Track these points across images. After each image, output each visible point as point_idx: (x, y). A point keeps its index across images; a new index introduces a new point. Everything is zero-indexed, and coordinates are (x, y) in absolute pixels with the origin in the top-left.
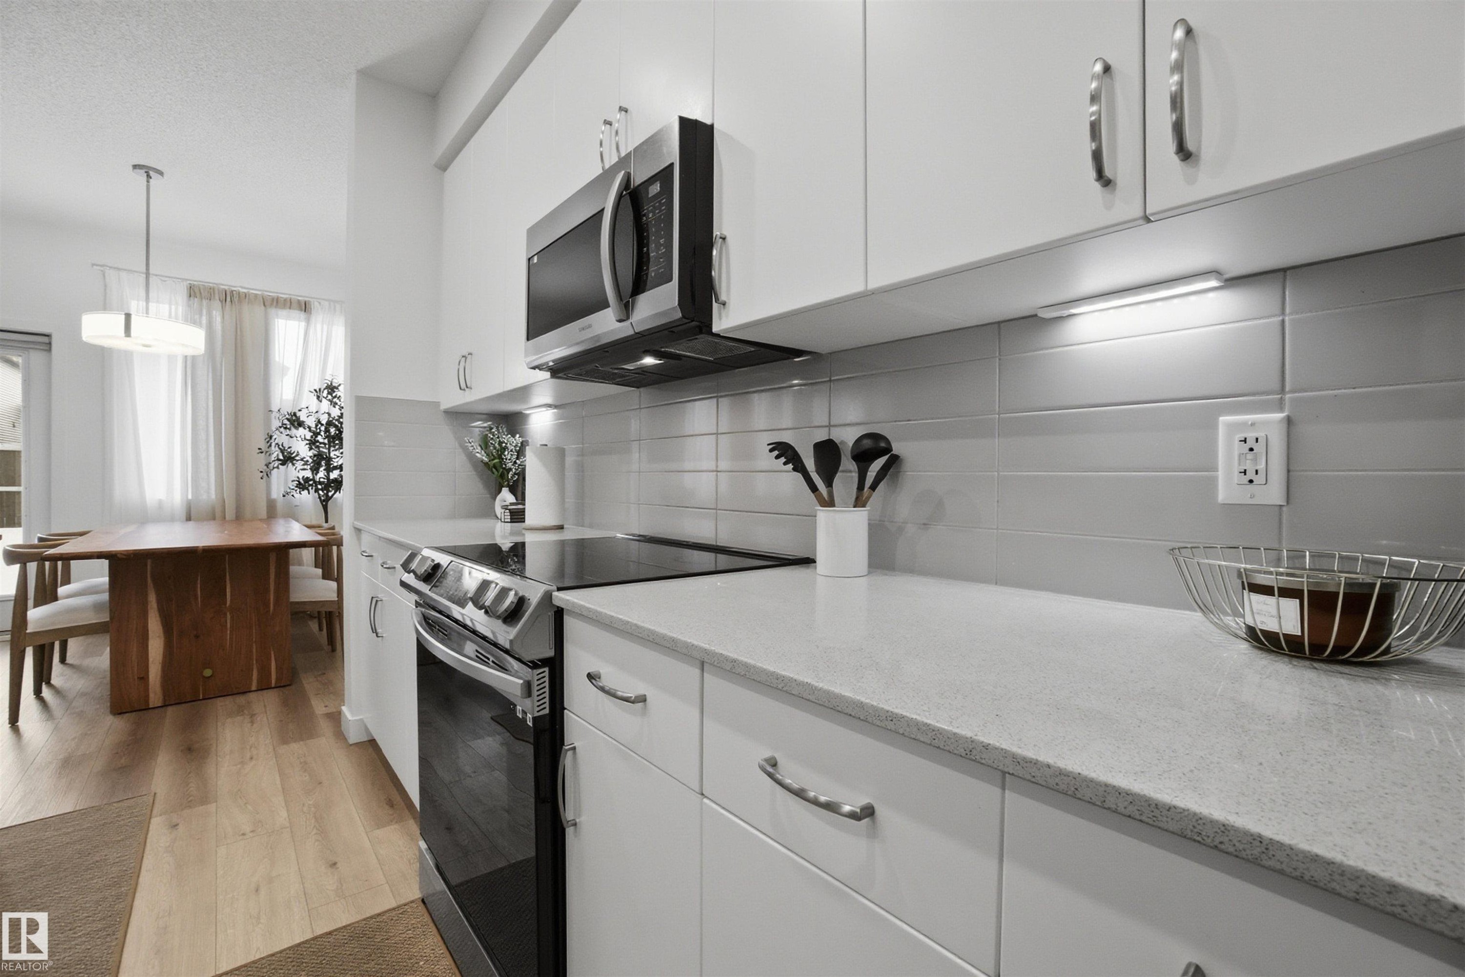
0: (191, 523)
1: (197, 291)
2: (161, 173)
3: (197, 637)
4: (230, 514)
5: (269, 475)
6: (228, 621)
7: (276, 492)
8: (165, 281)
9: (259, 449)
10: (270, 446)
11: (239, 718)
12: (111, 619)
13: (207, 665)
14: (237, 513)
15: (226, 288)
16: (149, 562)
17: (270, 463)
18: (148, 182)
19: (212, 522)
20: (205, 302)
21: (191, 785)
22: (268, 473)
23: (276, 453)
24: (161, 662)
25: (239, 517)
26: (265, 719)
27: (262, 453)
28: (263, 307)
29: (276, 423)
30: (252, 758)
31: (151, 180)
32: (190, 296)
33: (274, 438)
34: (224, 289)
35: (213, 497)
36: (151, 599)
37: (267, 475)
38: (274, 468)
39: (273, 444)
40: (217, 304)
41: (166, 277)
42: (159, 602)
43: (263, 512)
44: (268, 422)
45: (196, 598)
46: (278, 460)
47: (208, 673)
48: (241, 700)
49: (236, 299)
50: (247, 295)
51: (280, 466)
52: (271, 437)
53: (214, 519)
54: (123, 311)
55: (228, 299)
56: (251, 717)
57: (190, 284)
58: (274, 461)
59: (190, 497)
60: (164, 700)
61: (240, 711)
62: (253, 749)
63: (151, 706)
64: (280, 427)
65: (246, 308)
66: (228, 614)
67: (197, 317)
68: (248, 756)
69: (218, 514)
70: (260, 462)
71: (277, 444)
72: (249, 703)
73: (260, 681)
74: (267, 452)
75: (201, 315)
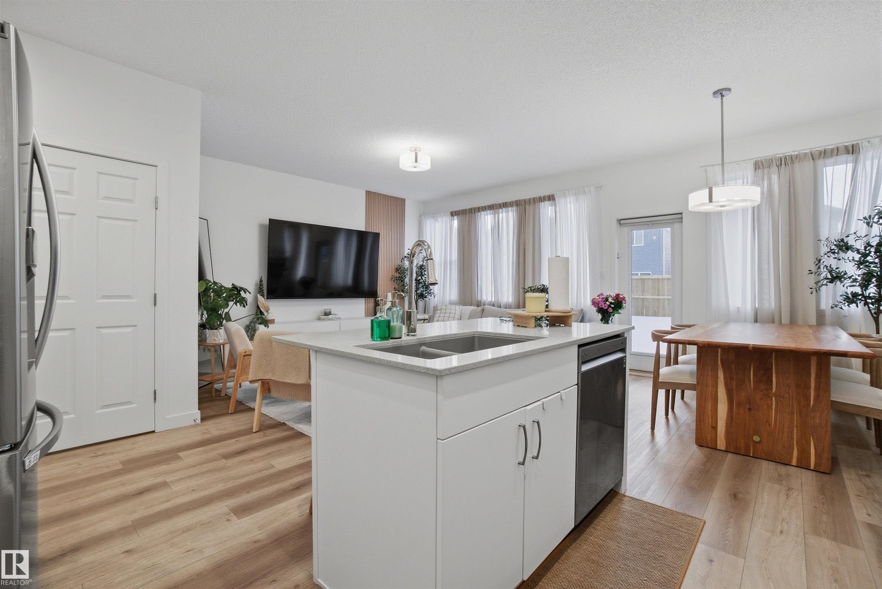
0: (756, 324)
1: (760, 164)
2: (729, 90)
3: (750, 409)
4: (785, 319)
5: (818, 291)
6: (774, 404)
7: (825, 304)
8: (739, 164)
9: (810, 271)
10: (819, 268)
11: (777, 487)
12: (697, 383)
13: (757, 433)
14: (791, 317)
15: (781, 155)
16: (719, 350)
17: (819, 282)
18: (722, 99)
19: (773, 325)
20: (766, 170)
21: (730, 529)
22: (818, 289)
23: (825, 273)
24: (725, 420)
25: (793, 322)
26: (800, 498)
27: (812, 273)
28: (812, 161)
29: (824, 249)
30: (781, 532)
31: (724, 98)
32: (756, 169)
33: (822, 261)
34: (780, 156)
35: (773, 305)
36: (720, 376)
37: (816, 290)
38: (822, 285)
39: (822, 266)
40: (774, 169)
41: (740, 161)
42: (725, 378)
43: (813, 321)
44: (817, 248)
45: (750, 380)
46: (827, 278)
47: (756, 438)
48: (782, 469)
49: (789, 161)
50: (798, 157)
51: (828, 284)
52: (820, 260)
53: (773, 322)
54: (707, 187)
55: (783, 163)
56: (788, 490)
57: (756, 160)
58: (822, 280)
59: (757, 306)
60: (727, 448)
61: (780, 479)
62: (784, 523)
63: (718, 448)
64: (828, 252)
65: (797, 166)
66: (773, 398)
67: (761, 182)
68: (779, 528)
69: (777, 319)
70: (811, 280)
71: (826, 266)
72: (788, 476)
73: (799, 460)
74: (816, 273)
75: (763, 179)
